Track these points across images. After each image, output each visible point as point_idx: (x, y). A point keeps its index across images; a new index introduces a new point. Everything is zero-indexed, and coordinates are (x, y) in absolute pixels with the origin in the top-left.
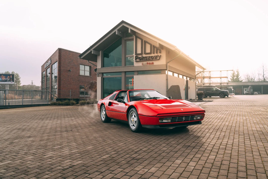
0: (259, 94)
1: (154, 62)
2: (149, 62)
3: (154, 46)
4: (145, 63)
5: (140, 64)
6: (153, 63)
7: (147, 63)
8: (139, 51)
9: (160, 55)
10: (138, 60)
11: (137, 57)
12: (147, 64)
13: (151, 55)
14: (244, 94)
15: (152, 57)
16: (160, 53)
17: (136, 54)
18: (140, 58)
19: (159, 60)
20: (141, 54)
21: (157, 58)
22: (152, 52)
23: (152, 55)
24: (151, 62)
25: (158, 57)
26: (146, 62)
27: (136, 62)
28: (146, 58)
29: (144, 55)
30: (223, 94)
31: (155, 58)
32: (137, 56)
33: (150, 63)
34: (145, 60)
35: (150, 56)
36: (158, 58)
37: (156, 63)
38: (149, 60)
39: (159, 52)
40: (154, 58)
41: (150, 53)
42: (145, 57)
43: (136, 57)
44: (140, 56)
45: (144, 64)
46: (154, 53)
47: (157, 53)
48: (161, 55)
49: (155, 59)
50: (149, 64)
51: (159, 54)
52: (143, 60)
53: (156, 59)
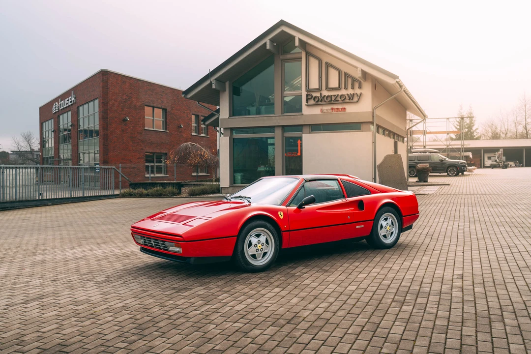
0: (516, 166)
1: (345, 106)
2: (335, 107)
3: (346, 74)
4: (326, 108)
5: (316, 111)
6: (345, 108)
7: (332, 109)
8: (314, 84)
9: (359, 93)
10: (312, 102)
11: (310, 97)
12: (331, 111)
13: (340, 93)
14: (485, 167)
15: (342, 96)
16: (360, 87)
17: (308, 89)
18: (315, 97)
19: (357, 102)
20: (319, 90)
21: (352, 99)
22: (343, 86)
23: (343, 92)
24: (340, 107)
25: (355, 96)
26: (329, 107)
27: (308, 105)
28: (329, 99)
29: (325, 93)
30: (456, 167)
31: (349, 100)
32: (309, 95)
33: (338, 109)
34: (327, 102)
35: (338, 95)
36: (356, 99)
37: (351, 109)
38: (336, 102)
39: (356, 85)
40: (347, 98)
41: (339, 88)
42: (328, 96)
43: (307, 95)
44: (318, 94)
45: (325, 111)
46: (346, 88)
47: (353, 88)
48: (361, 94)
49: (347, 101)
50: (336, 110)
51: (358, 91)
52: (323, 102)
53: (351, 101)
